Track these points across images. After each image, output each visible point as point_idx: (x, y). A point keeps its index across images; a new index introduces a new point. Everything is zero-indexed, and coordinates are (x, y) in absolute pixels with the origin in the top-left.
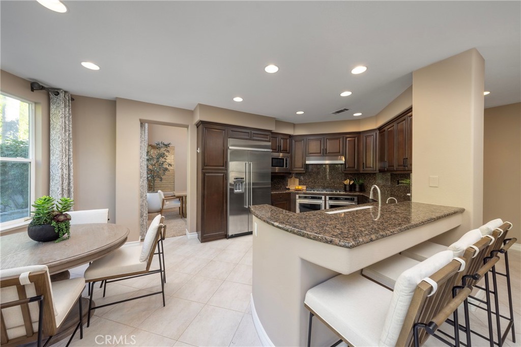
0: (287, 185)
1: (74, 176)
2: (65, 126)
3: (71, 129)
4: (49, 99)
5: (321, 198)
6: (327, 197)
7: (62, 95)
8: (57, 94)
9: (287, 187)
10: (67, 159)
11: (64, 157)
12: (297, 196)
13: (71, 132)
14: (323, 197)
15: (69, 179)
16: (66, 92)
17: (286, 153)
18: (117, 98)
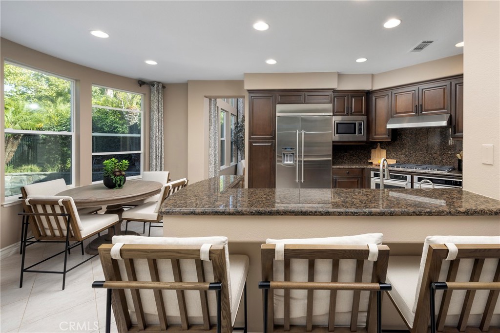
0: (370, 158)
1: (164, 146)
2: (158, 108)
3: (162, 110)
4: (150, 89)
5: (405, 179)
6: (416, 178)
7: (156, 85)
8: (153, 85)
9: (370, 161)
10: (160, 133)
11: (157, 131)
12: (372, 173)
13: (162, 112)
14: (409, 177)
15: (161, 148)
16: (159, 83)
17: (359, 115)
18: (188, 81)
